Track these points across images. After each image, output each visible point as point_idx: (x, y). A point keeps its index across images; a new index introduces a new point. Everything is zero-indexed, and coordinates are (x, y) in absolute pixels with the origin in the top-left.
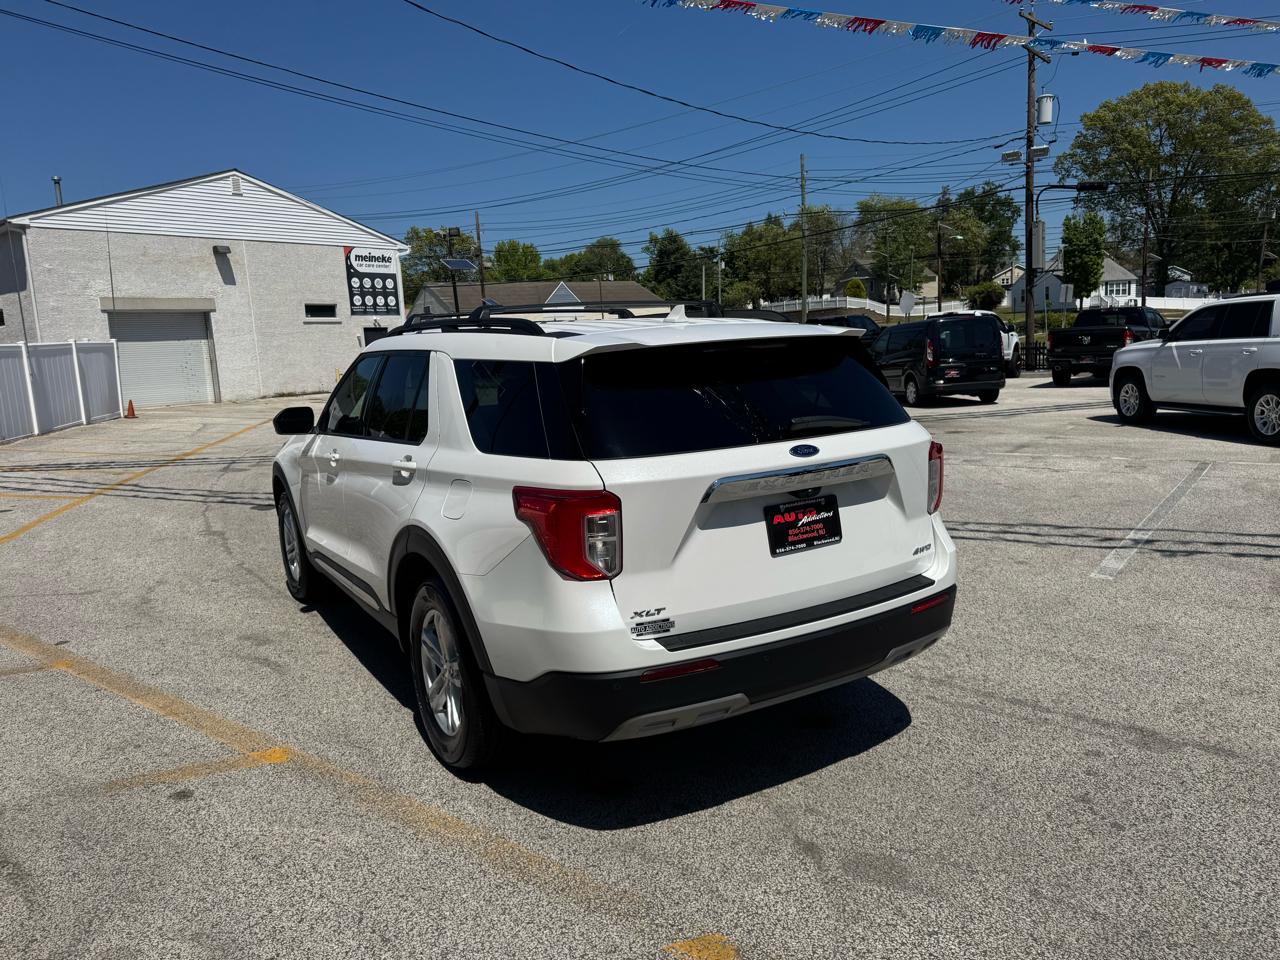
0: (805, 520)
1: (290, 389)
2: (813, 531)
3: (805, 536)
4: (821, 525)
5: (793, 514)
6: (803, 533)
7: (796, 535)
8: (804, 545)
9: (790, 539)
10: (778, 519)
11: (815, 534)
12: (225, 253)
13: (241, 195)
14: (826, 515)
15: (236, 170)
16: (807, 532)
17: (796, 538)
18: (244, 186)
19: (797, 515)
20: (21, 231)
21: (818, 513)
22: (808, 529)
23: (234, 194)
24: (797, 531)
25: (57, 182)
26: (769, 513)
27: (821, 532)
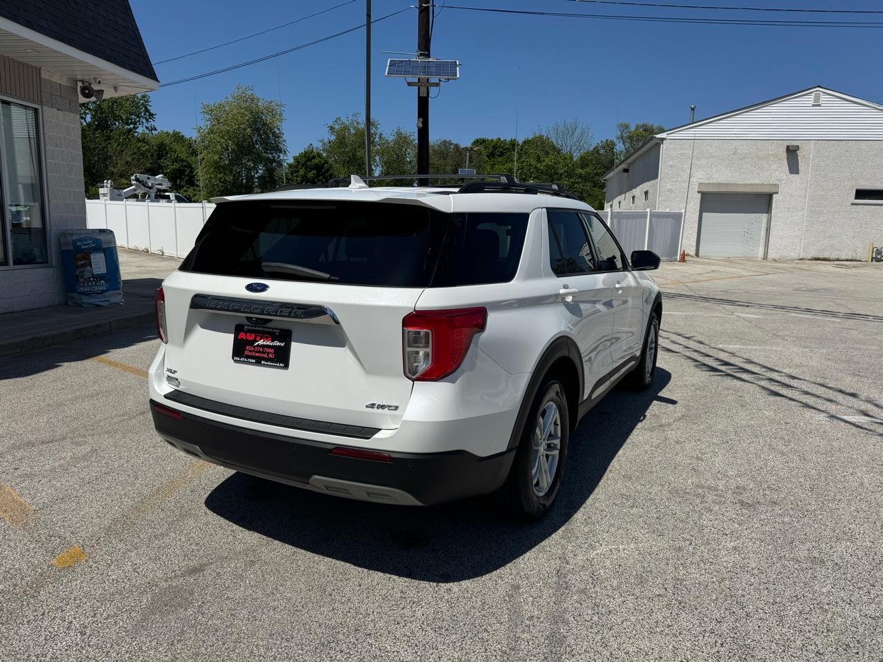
0: (261, 342)
1: (826, 255)
2: (265, 353)
3: (257, 354)
4: (272, 351)
5: (253, 335)
6: (257, 352)
7: (251, 351)
8: (254, 361)
9: (246, 353)
10: (242, 335)
11: (265, 356)
12: (796, 151)
13: (819, 105)
14: (278, 344)
15: (819, 87)
16: (259, 352)
17: (250, 354)
18: (823, 98)
19: (256, 336)
20: (660, 142)
21: (273, 341)
22: (261, 350)
23: (813, 105)
24: (252, 349)
25: (693, 109)
26: (238, 330)
27: (270, 356)
